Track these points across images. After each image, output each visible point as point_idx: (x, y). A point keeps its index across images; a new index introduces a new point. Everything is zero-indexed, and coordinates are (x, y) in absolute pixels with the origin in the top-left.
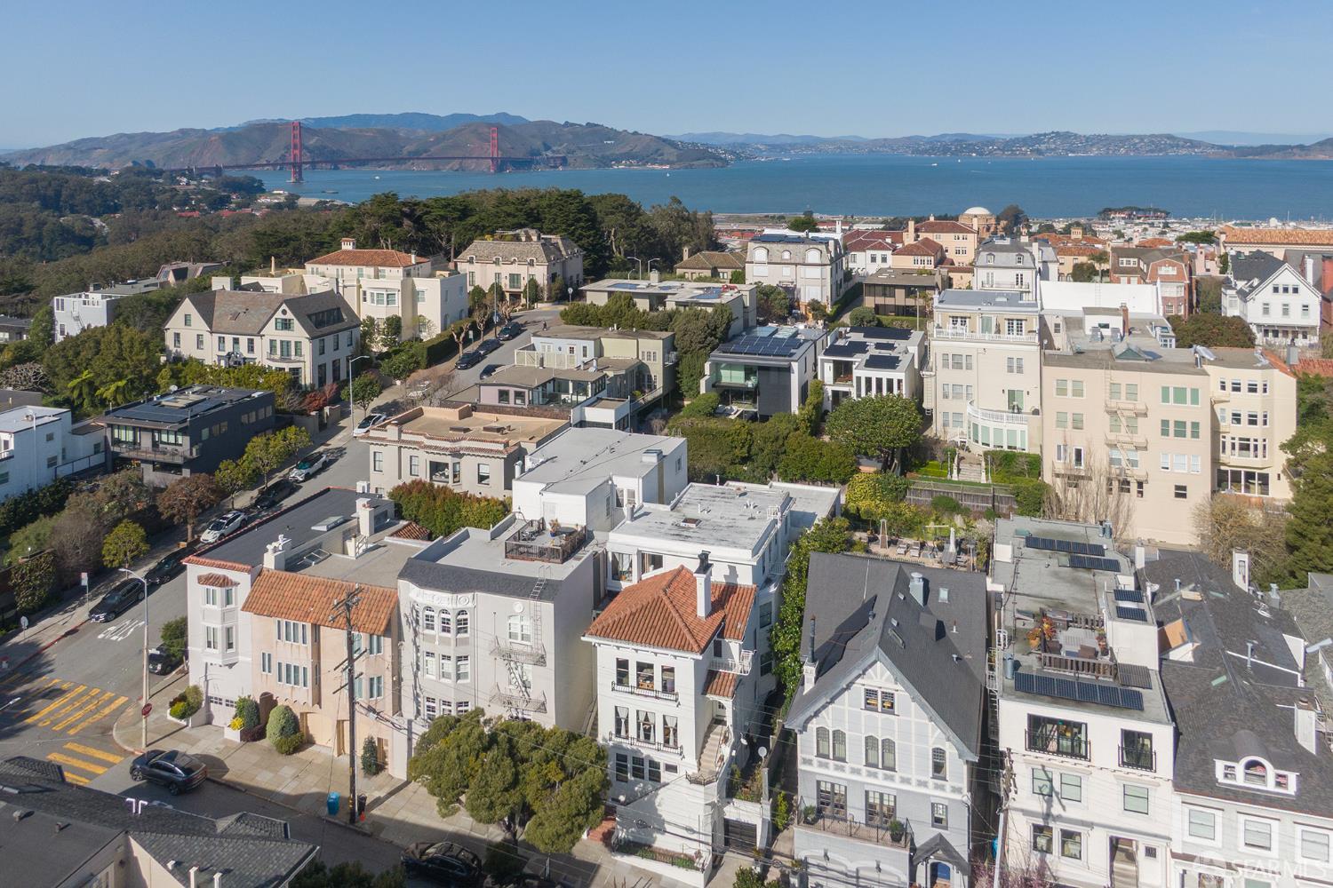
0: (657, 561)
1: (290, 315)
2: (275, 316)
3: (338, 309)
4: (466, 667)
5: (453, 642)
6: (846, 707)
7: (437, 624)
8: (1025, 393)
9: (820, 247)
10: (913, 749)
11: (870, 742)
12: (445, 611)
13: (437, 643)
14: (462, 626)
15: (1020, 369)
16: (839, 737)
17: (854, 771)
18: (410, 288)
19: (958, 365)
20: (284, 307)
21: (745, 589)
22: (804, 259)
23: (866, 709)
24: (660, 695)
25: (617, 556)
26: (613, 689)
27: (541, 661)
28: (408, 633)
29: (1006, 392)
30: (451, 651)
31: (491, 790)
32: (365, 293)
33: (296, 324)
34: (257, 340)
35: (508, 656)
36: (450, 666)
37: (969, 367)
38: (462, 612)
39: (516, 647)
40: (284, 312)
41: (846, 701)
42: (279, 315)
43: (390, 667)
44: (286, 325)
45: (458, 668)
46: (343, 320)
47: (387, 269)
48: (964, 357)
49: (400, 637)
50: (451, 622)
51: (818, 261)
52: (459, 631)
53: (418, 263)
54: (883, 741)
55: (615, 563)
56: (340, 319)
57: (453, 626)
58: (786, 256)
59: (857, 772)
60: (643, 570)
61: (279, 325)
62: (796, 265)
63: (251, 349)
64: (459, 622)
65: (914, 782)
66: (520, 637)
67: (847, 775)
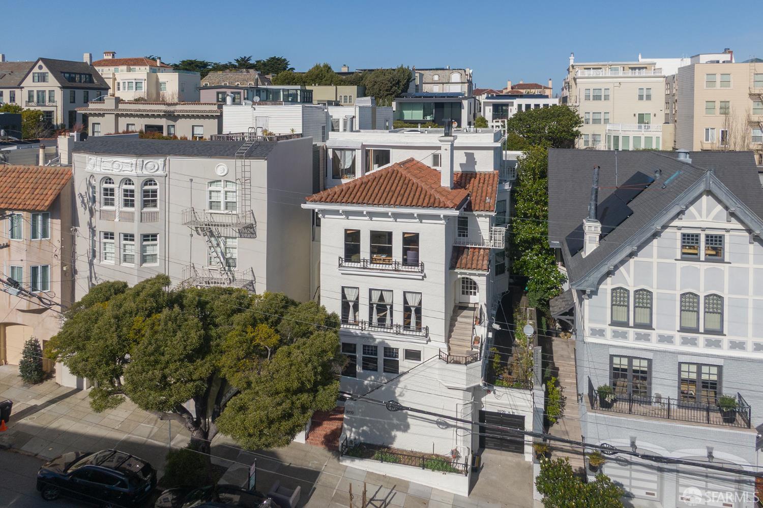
0: (382, 156)
1: (45, 69)
2: (34, 71)
3: (90, 75)
4: (155, 249)
5: (137, 217)
6: (655, 260)
7: (119, 197)
8: (652, 115)
9: (460, 71)
10: (751, 304)
11: (689, 301)
12: (128, 181)
13: (117, 220)
14: (150, 198)
15: (649, 97)
16: (644, 298)
17: (663, 339)
18: (154, 80)
19: (597, 98)
20: (40, 63)
21: (486, 175)
22: (449, 79)
23: (683, 259)
24: (401, 268)
25: (338, 153)
26: (340, 265)
27: (248, 231)
28: (83, 215)
29: (637, 116)
30: (135, 228)
31: (164, 359)
32: (119, 84)
33: (51, 77)
34: (17, 91)
35: (208, 231)
36: (133, 248)
37: (607, 98)
38: (150, 181)
39: (218, 219)
40: (40, 67)
41: (655, 250)
42: (36, 70)
43: (59, 252)
44: (42, 78)
45: (143, 249)
46: (93, 82)
47: (137, 68)
48: (603, 90)
49: (75, 221)
50: (136, 194)
51: (459, 80)
52: (145, 204)
53: (162, 67)
54: (707, 297)
55: (336, 160)
56: (91, 81)
57: (138, 198)
58: (436, 78)
59: (669, 340)
60: (367, 168)
61: (36, 78)
62: (443, 83)
63: (13, 99)
64: (146, 193)
65: (750, 346)
66: (223, 205)
67: (654, 344)
